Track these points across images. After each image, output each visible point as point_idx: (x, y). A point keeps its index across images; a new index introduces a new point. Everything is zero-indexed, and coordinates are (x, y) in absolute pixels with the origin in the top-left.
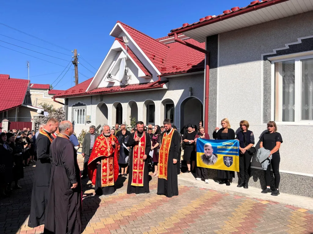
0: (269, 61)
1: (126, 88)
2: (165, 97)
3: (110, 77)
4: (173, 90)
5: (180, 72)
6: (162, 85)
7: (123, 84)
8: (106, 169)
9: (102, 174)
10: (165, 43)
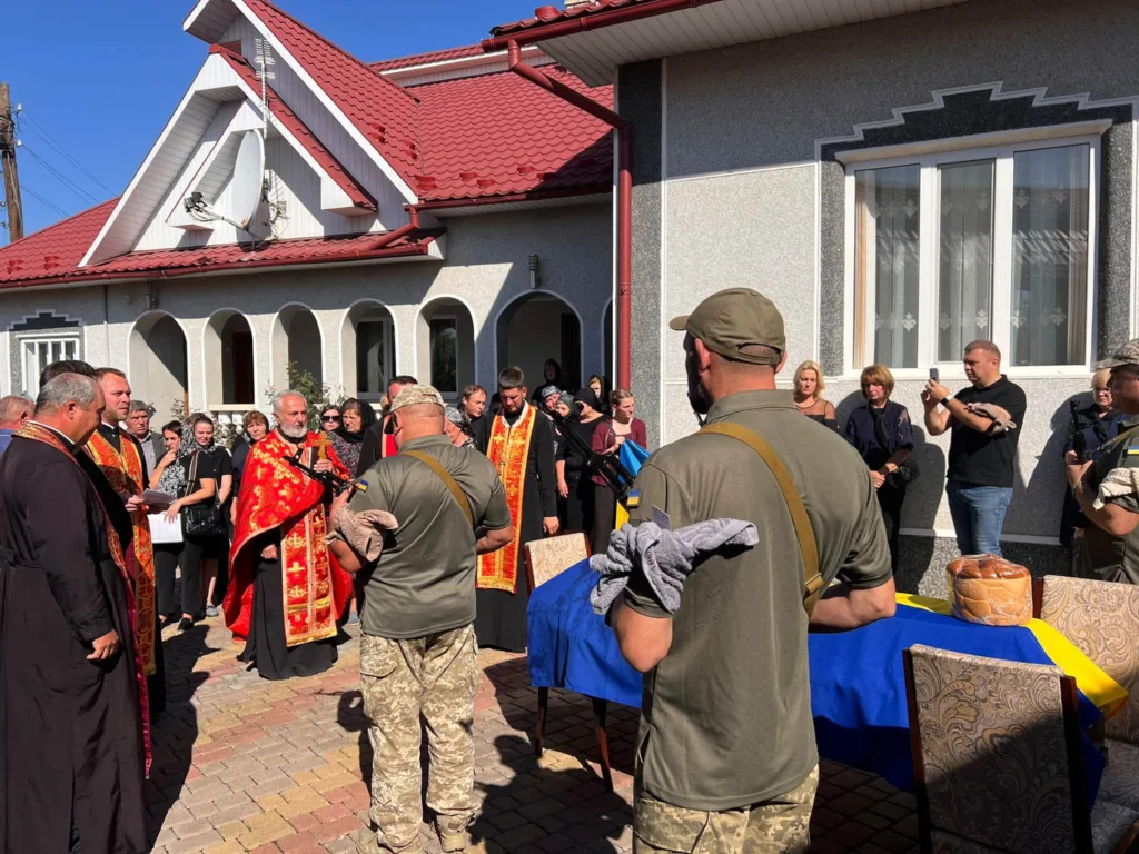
0: (841, 164)
1: (268, 253)
2: (436, 292)
3: (201, 205)
4: (467, 265)
5: (496, 195)
6: (426, 246)
7: (253, 235)
8: (303, 574)
9: (288, 594)
10: (402, 84)
